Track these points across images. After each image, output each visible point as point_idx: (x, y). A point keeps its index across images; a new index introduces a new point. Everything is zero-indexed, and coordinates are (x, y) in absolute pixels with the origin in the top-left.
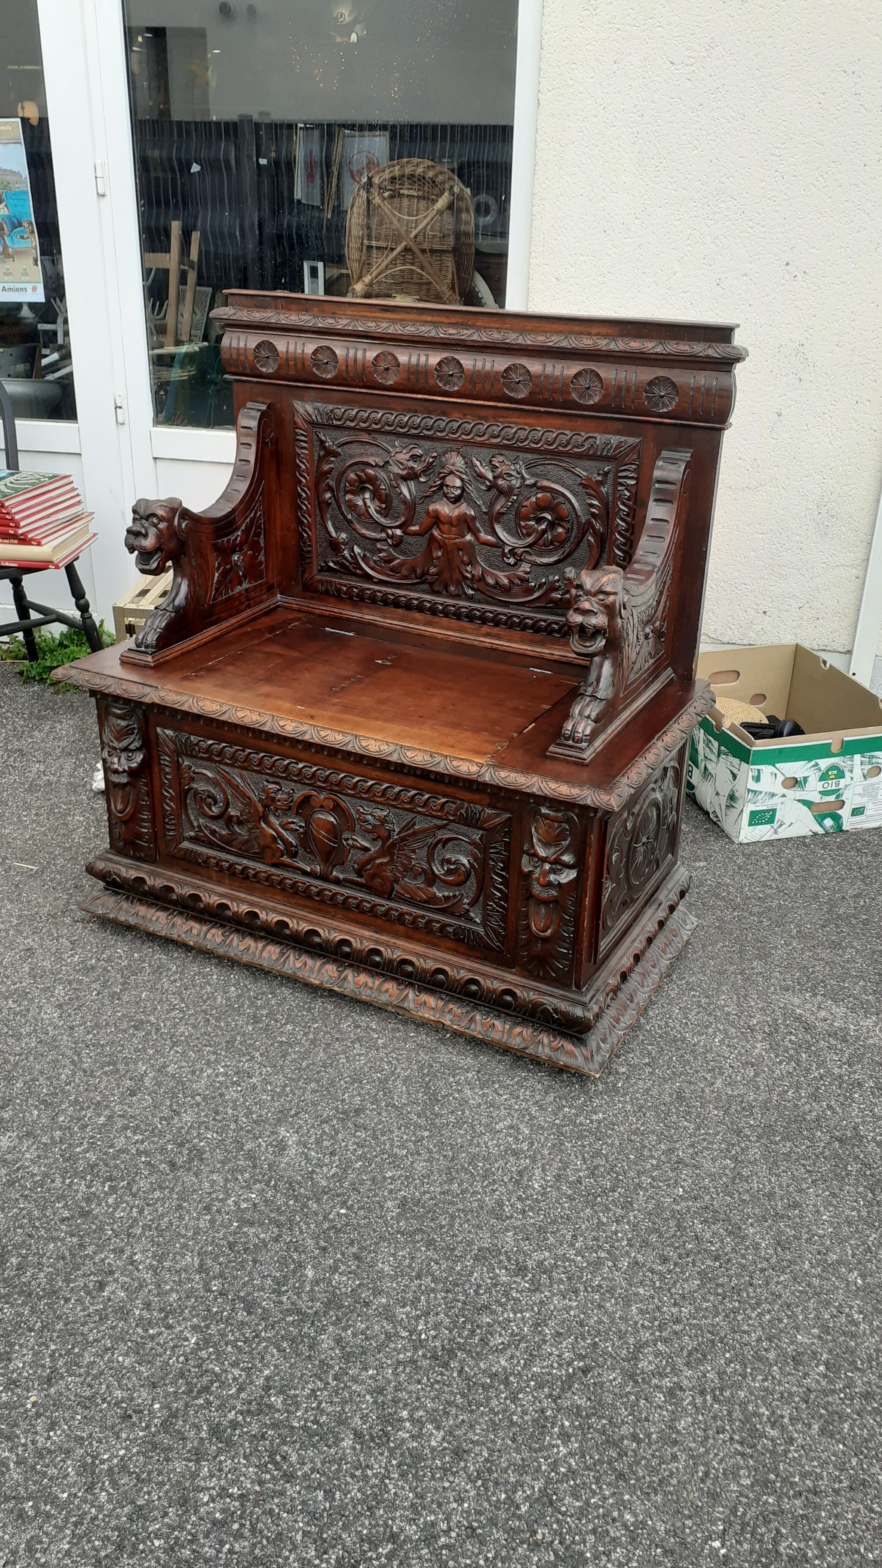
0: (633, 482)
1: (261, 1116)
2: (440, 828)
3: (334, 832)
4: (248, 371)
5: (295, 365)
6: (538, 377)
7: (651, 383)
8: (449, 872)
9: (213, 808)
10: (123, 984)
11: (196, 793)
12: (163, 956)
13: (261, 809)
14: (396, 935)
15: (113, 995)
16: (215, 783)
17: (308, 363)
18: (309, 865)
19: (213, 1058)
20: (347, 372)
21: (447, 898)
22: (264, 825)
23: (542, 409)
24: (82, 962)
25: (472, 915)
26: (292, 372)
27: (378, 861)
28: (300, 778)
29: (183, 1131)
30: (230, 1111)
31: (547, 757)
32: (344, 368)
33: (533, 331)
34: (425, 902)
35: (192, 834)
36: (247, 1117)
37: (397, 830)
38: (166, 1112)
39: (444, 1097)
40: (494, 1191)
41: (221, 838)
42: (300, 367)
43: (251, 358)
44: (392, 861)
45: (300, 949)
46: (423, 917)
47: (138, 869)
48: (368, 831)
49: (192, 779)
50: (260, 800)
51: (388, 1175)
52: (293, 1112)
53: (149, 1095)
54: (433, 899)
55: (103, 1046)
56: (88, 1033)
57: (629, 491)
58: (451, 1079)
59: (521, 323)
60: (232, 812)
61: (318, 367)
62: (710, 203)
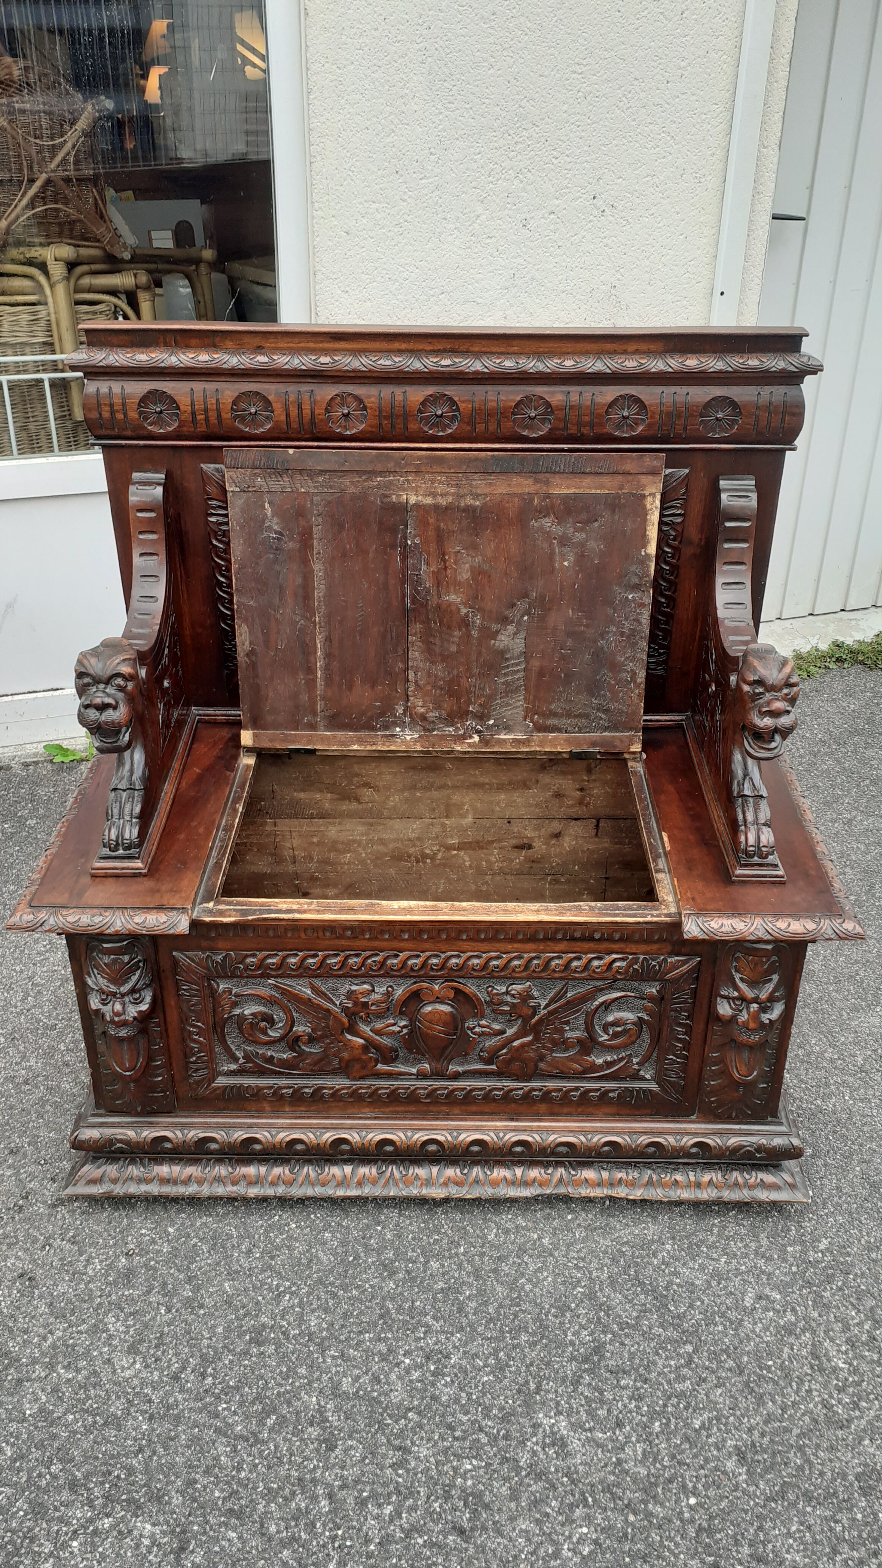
0: (679, 520)
1: (502, 1408)
2: (600, 990)
3: (455, 1024)
4: (128, 433)
5: (207, 419)
6: (562, 409)
7: (708, 405)
8: (616, 1035)
9: (270, 1033)
10: (190, 1280)
11: (241, 1018)
12: (204, 1219)
13: (345, 1020)
14: (538, 1117)
15: (188, 1303)
16: (271, 1001)
17: (226, 415)
18: (413, 1066)
19: (382, 1347)
20: (288, 423)
21: (609, 1064)
22: (349, 1037)
23: (566, 446)
24: (110, 1267)
25: (642, 1073)
26: (202, 428)
27: (516, 1043)
28: (404, 973)
29: (434, 1473)
30: (465, 1418)
31: (734, 882)
32: (283, 418)
33: (552, 354)
34: (581, 1073)
35: (233, 1067)
36: (490, 1418)
37: (543, 1003)
38: (393, 1457)
39: (667, 1288)
40: (809, 1391)
41: (283, 1063)
42: (213, 419)
43: (133, 415)
44: (537, 1039)
45: (402, 1161)
46: (577, 1089)
47: (151, 1125)
48: (504, 1013)
49: (235, 1005)
50: (345, 1010)
51: (697, 1424)
52: (533, 1386)
53: (350, 1437)
54: (594, 1068)
55: (237, 1388)
56: (203, 1375)
57: (675, 530)
58: (655, 1262)
59: (534, 345)
60: (299, 1029)
61: (242, 419)
62: (511, 132)
